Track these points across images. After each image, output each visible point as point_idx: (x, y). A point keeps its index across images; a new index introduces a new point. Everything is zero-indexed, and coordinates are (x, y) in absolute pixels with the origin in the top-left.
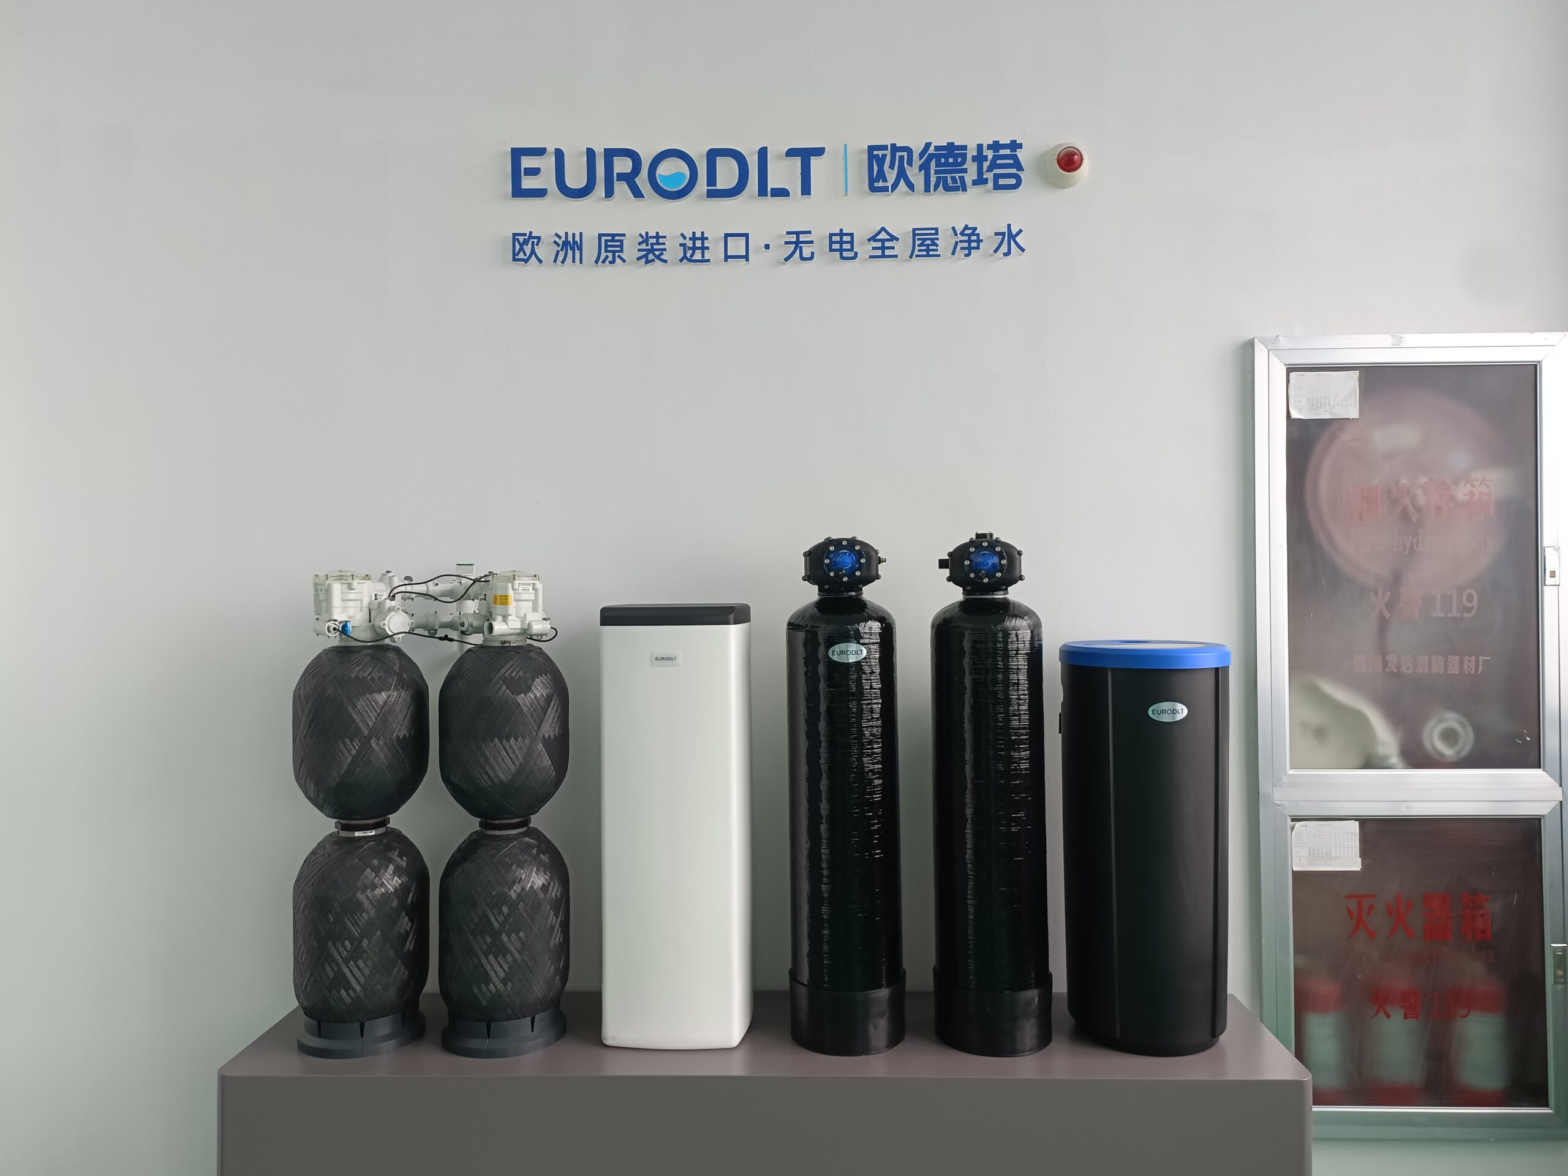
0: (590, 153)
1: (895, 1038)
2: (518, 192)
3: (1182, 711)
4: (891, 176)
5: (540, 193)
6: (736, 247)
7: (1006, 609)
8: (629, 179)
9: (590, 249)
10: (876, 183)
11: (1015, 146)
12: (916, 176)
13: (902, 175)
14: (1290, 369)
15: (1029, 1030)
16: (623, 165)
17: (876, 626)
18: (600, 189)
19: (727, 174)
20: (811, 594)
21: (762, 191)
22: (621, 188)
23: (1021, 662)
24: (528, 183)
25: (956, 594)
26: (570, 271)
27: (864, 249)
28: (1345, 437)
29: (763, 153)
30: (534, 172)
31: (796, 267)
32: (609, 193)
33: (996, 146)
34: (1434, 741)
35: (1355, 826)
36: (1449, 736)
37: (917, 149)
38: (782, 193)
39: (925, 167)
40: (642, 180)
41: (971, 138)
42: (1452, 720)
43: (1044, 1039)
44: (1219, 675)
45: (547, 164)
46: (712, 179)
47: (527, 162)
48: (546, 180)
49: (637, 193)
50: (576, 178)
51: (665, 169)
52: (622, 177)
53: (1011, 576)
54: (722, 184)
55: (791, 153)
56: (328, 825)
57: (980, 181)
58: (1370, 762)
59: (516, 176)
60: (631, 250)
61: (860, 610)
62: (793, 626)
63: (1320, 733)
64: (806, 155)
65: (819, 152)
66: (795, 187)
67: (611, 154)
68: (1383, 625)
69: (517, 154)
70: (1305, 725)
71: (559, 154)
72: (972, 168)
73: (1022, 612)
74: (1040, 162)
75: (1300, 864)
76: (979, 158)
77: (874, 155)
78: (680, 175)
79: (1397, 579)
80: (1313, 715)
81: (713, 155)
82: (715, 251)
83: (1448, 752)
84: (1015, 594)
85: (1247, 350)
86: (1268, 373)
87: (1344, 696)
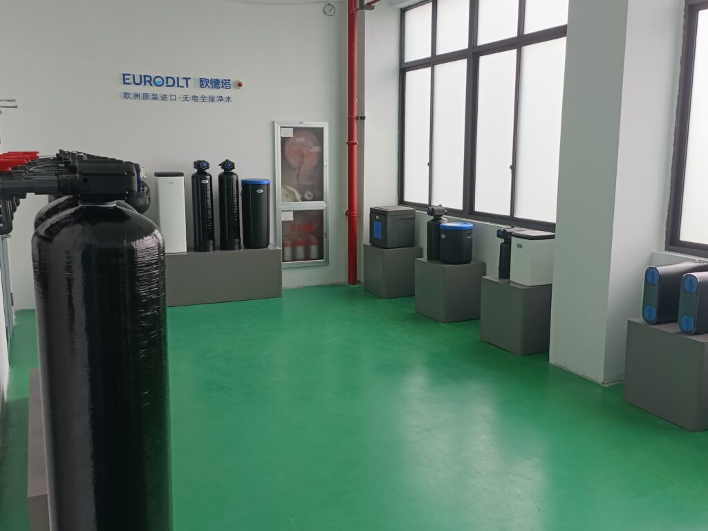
0: (141, 76)
1: (214, 250)
2: (125, 83)
3: (262, 191)
4: (205, 84)
5: (130, 84)
6: (173, 97)
7: (232, 174)
8: (149, 82)
9: (141, 96)
10: (201, 86)
11: (229, 80)
12: (210, 85)
13: (207, 84)
14: (281, 127)
15: (237, 246)
16: (148, 79)
17: (208, 177)
18: (143, 83)
19: (170, 82)
20: (196, 171)
21: (178, 86)
22: (147, 83)
23: (235, 183)
24: (127, 81)
25: (223, 171)
26: (137, 101)
27: (199, 99)
28: (291, 140)
29: (178, 78)
30: (128, 79)
31: (186, 103)
32: (145, 84)
33: (225, 80)
34: (306, 196)
35: (292, 212)
36: (309, 196)
37: (210, 79)
38: (182, 87)
39: (211, 83)
40: (152, 82)
41: (220, 78)
42: (309, 193)
43: (240, 248)
44: (268, 185)
45: (131, 77)
46: (167, 83)
47: (126, 77)
48: (131, 81)
49: (151, 85)
50: (138, 81)
51: (157, 80)
52: (148, 81)
53: (233, 168)
55: (184, 78)
57: (223, 87)
58: (296, 201)
59: (124, 81)
60: (150, 97)
61: (206, 174)
62: (193, 177)
63: (287, 196)
64: (187, 79)
65: (190, 79)
66: (185, 86)
67: (145, 76)
68: (298, 176)
69: (124, 75)
70: (284, 194)
71: (134, 75)
72: (221, 84)
73: (235, 174)
74: (235, 83)
75: (283, 219)
76: (222, 82)
77: (201, 80)
78: (160, 82)
79: (300, 167)
80: (286, 193)
81: (167, 78)
82: (169, 98)
83: (309, 199)
84: (233, 171)
85: (274, 122)
86: (277, 128)
87: (291, 189)
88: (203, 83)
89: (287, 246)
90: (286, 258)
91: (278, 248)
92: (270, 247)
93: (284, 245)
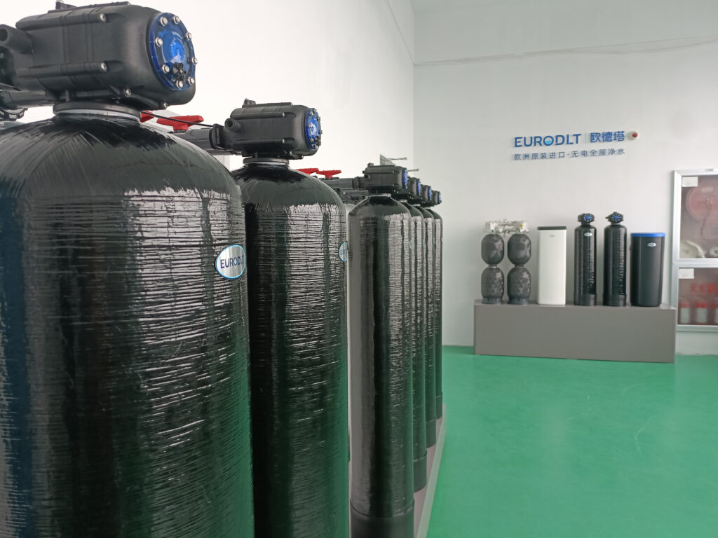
0: (531, 138)
1: (595, 304)
2: (516, 146)
3: (655, 245)
4: (596, 139)
5: (521, 146)
6: (562, 155)
7: (620, 226)
8: (539, 142)
9: (531, 157)
11: (623, 132)
12: (601, 139)
13: (598, 138)
14: (683, 177)
15: (621, 302)
16: (538, 140)
17: (592, 230)
18: (533, 144)
19: (560, 140)
20: (580, 224)
21: (568, 143)
22: (537, 144)
23: (623, 236)
24: (518, 144)
26: (526, 161)
27: (589, 154)
28: (694, 191)
29: (568, 136)
30: (519, 142)
31: (575, 158)
32: (535, 145)
33: (619, 132)
34: (712, 252)
35: (693, 270)
36: (716, 252)
37: (602, 133)
38: (572, 143)
39: (603, 137)
40: (542, 142)
41: (613, 130)
42: (717, 248)
43: (625, 304)
44: (663, 238)
45: (522, 140)
46: (557, 141)
47: (518, 140)
48: (522, 143)
49: (541, 145)
50: (528, 142)
51: (547, 140)
53: (621, 220)
54: (559, 142)
55: (574, 135)
56: (487, 266)
57: (615, 139)
58: (698, 257)
59: (516, 143)
60: (539, 156)
61: (590, 227)
62: (576, 230)
63: (687, 252)
64: (577, 136)
65: (580, 135)
66: (575, 142)
67: (535, 137)
68: (702, 229)
69: (516, 138)
70: (683, 250)
71: (525, 138)
72: (613, 136)
73: (623, 227)
74: (629, 134)
75: (681, 277)
76: (615, 135)
77: (592, 135)
78: (550, 141)
79: (705, 220)
80: (686, 248)
81: (557, 137)
82: (557, 156)
83: (715, 255)
84: (621, 223)
85: (673, 173)
86: (678, 177)
87: (692, 244)
88: (594, 137)
89: (685, 306)
90: (682, 321)
91: (673, 308)
92: (662, 307)
93: (680, 306)
